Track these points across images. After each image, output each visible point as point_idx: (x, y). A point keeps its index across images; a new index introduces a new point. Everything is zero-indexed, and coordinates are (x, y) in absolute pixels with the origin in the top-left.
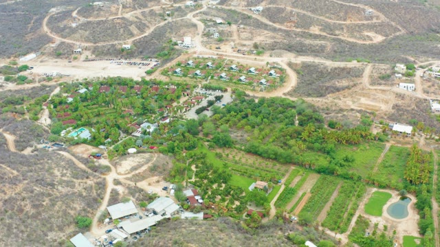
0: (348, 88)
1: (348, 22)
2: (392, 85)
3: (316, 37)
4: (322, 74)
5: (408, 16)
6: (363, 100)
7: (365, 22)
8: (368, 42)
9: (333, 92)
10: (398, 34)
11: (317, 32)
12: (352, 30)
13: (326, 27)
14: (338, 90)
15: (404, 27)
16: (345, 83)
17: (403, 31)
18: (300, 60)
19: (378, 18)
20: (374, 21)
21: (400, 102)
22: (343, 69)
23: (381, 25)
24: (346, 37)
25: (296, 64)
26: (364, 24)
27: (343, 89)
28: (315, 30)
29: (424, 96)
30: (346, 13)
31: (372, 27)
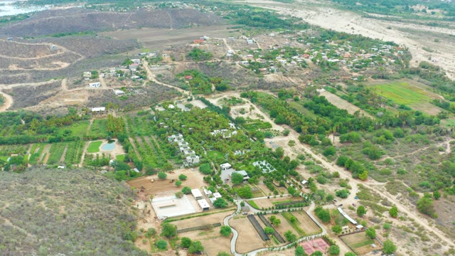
0: (53, 95)
1: (38, 57)
2: (84, 86)
3: (16, 72)
4: (30, 92)
5: (84, 46)
6: (66, 100)
7: (52, 55)
8: (58, 69)
9: (42, 100)
10: (79, 59)
11: (16, 69)
12: (42, 62)
13: (21, 64)
14: (46, 98)
15: (83, 54)
16: (49, 93)
17: (83, 57)
18: (10, 87)
19: (61, 50)
20: (59, 53)
21: (93, 95)
22: (46, 85)
23: (65, 55)
24: (39, 68)
25: (9, 90)
26: (51, 57)
27: (50, 96)
28: (13, 67)
29: (109, 88)
30: (35, 51)
31: (58, 58)
